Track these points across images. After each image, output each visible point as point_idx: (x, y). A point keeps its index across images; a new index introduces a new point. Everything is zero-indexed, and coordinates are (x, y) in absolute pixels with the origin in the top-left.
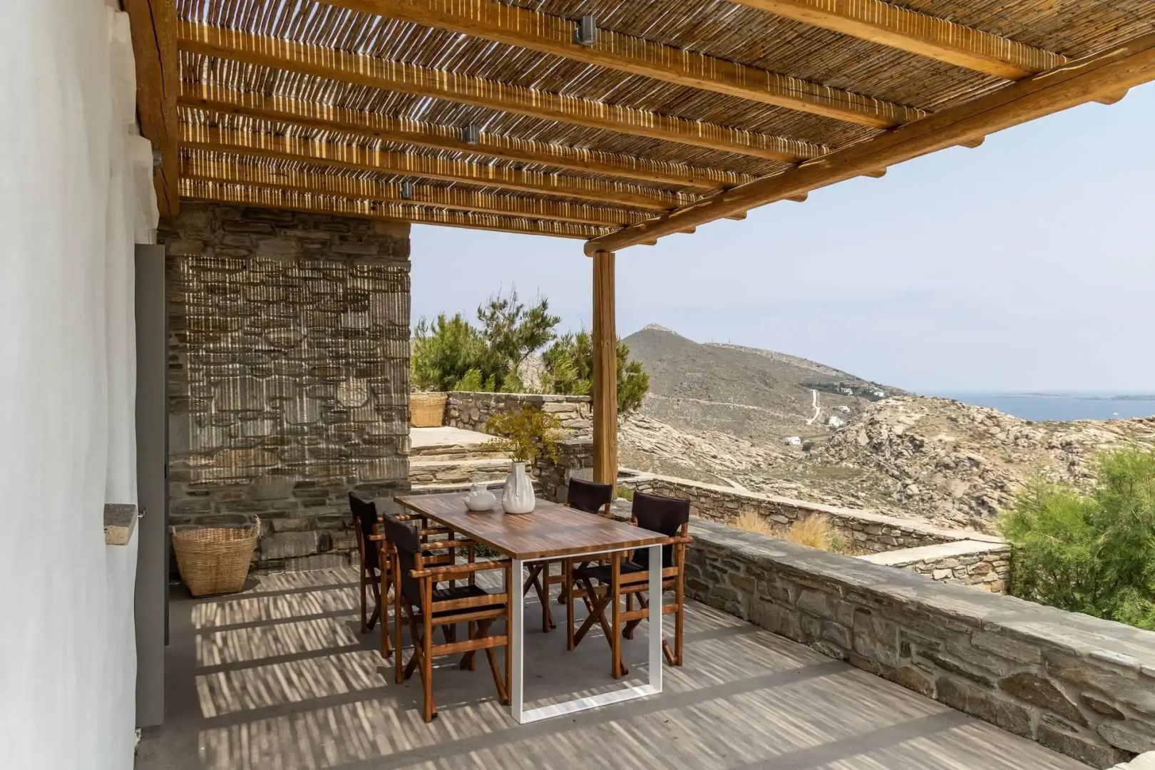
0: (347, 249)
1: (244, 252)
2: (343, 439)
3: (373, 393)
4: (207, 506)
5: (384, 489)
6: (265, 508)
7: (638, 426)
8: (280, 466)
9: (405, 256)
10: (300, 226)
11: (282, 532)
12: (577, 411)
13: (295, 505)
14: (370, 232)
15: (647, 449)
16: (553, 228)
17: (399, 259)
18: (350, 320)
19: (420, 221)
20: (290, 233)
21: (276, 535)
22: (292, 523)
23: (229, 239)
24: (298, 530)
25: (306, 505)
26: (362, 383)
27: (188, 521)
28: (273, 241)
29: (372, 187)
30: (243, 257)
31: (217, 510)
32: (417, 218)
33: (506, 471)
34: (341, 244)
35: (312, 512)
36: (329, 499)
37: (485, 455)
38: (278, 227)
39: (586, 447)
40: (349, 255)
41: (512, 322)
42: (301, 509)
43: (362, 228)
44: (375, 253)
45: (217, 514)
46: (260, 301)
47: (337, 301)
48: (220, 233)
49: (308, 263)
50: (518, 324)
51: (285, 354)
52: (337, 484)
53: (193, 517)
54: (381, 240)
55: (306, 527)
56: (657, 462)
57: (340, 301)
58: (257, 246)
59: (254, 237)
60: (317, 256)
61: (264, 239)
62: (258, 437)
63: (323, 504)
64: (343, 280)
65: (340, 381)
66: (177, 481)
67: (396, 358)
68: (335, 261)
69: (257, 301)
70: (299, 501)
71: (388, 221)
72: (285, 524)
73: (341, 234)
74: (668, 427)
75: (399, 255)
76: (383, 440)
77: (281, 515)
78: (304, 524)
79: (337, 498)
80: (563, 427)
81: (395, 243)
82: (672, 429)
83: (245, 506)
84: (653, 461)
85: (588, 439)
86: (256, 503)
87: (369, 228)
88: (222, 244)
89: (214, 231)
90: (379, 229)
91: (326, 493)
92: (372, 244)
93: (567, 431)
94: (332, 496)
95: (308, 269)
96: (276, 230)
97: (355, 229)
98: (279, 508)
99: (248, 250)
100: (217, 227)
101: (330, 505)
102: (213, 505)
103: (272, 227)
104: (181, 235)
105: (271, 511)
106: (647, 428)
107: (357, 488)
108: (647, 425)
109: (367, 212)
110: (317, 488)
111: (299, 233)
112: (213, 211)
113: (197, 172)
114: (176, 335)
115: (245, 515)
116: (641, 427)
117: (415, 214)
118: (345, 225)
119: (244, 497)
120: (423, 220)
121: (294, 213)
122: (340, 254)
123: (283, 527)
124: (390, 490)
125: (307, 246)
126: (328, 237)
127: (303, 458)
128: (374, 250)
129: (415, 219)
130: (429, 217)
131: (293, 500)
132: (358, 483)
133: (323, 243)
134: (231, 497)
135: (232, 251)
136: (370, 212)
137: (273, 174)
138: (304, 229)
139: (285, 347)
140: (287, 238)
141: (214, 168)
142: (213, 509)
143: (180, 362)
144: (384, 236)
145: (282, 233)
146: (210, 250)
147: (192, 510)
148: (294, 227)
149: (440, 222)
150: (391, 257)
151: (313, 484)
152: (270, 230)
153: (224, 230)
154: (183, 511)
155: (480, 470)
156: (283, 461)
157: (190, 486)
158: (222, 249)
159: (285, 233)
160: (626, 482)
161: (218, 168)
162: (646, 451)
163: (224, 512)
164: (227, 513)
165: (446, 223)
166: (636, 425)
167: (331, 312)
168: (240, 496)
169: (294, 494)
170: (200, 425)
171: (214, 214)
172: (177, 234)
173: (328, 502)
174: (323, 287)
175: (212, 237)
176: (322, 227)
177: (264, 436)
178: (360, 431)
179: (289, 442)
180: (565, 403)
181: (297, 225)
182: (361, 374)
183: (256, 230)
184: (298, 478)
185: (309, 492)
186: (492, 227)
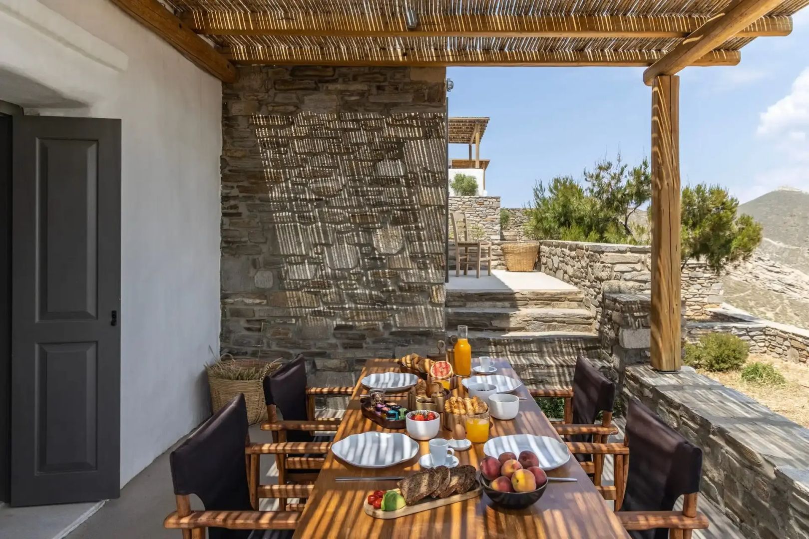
0: (384, 99)
1: (292, 108)
2: (380, 285)
3: (409, 239)
4: (259, 341)
5: (418, 337)
6: (309, 347)
7: (769, 271)
8: (322, 309)
9: (440, 101)
10: (340, 80)
11: (324, 370)
12: (643, 263)
13: (335, 346)
14: (407, 80)
15: (777, 289)
16: (604, 56)
17: (433, 104)
18: (387, 169)
19: (456, 63)
20: (331, 87)
21: (318, 373)
22: (333, 363)
23: (279, 98)
24: (338, 370)
25: (346, 347)
26: (397, 231)
27: (245, 353)
28: (315, 96)
29: (379, 22)
30: (291, 113)
31: (269, 346)
32: (451, 60)
33: (564, 322)
34: (378, 94)
35: (350, 354)
36: (366, 343)
37: (548, 304)
38: (320, 82)
39: (644, 306)
40: (386, 105)
41: (619, 180)
42: (340, 350)
43: (398, 76)
44: (411, 100)
45: (268, 349)
46: (305, 153)
47: (376, 150)
48: (272, 92)
49: (348, 115)
50: (623, 183)
51: (327, 202)
52: (373, 329)
53: (250, 350)
54: (416, 87)
55: (345, 367)
56: (786, 301)
57: (378, 150)
58: (302, 102)
59: (300, 93)
60: (356, 108)
61: (309, 95)
62: (303, 281)
63: (359, 347)
64: (380, 129)
65: (376, 229)
66: (237, 316)
67: (431, 206)
68: (373, 111)
69: (302, 153)
70: (338, 342)
71: (423, 66)
72: (326, 364)
73: (378, 84)
74: (797, 272)
75: (434, 100)
76: (416, 287)
77: (322, 355)
78: (343, 365)
79: (374, 342)
80: (625, 280)
81: (430, 88)
82: (801, 274)
83: (292, 344)
84: (782, 299)
85: (646, 295)
86: (301, 342)
87: (404, 76)
88: (274, 103)
89: (267, 91)
90: (415, 75)
91: (363, 337)
92: (407, 92)
93: (631, 284)
94: (368, 340)
95: (350, 121)
96: (320, 85)
97: (391, 78)
98: (320, 348)
99: (295, 107)
100: (270, 86)
101: (366, 348)
102: (265, 341)
103: (316, 83)
104: (241, 96)
105: (314, 350)
106: (778, 272)
107: (392, 333)
108: (778, 270)
109: (401, 59)
110: (354, 332)
111: (339, 86)
112: (267, 73)
113: (213, 26)
114: (238, 187)
115: (291, 351)
116: (772, 271)
117: (448, 56)
118: (382, 74)
119: (290, 335)
120: (457, 62)
121: (335, 67)
122: (379, 104)
123: (324, 366)
124: (424, 338)
125: (346, 98)
126: (366, 88)
127: (343, 302)
128: (409, 98)
129: (449, 62)
130: (463, 58)
131: (333, 341)
132: (394, 330)
133: (362, 94)
134: (280, 334)
135: (281, 108)
136: (403, 59)
137: (282, 19)
138: (344, 82)
139: (326, 196)
140: (329, 92)
141: (230, 20)
142: (265, 344)
143: (240, 210)
144: (420, 82)
145: (324, 88)
146: (264, 108)
147: (248, 344)
148: (335, 81)
149: (475, 62)
150: (427, 103)
151: (351, 328)
152: (314, 86)
153: (276, 89)
154: (242, 344)
155: (536, 319)
156: (325, 303)
157: (248, 321)
158: (273, 106)
159: (327, 87)
160: (735, 327)
161: (234, 20)
162: (777, 291)
163: (274, 347)
164: (277, 349)
165: (483, 62)
166: (766, 269)
167: (367, 161)
168: (286, 334)
169: (334, 335)
170: (255, 267)
171: (268, 75)
172: (238, 96)
173: (364, 345)
174: (362, 137)
175: (266, 97)
176: (360, 79)
177: (308, 280)
178: (395, 277)
179: (329, 287)
180: (629, 254)
181: (338, 79)
182: (396, 222)
183: (302, 86)
184: (339, 322)
185: (347, 334)
186: (532, 62)
